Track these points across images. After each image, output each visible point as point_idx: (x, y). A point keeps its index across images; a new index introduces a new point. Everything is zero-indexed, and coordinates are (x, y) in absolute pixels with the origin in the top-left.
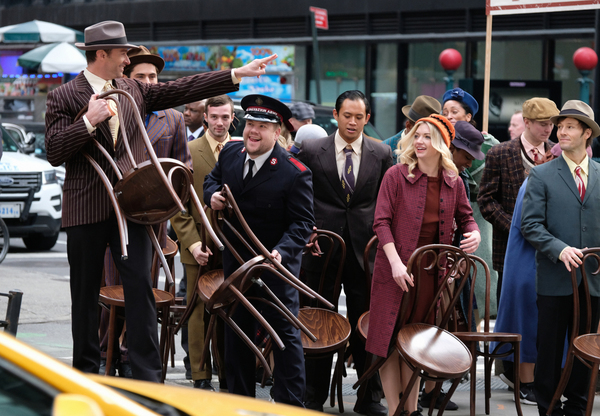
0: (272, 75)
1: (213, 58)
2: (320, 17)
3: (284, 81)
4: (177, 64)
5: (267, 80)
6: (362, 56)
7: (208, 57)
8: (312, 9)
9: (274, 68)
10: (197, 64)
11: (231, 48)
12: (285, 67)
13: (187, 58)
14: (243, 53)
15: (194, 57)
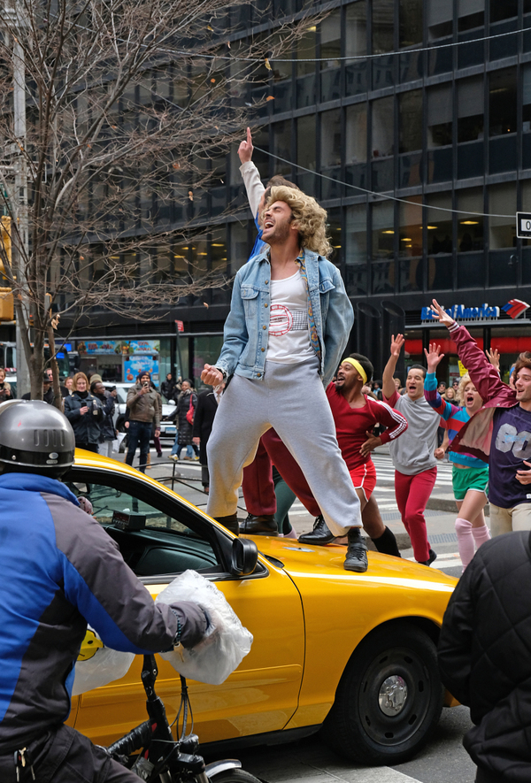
0: (149, 355)
1: (118, 347)
2: (180, 324)
3: (155, 358)
4: (96, 351)
5: (146, 358)
6: (169, 344)
7: (115, 347)
8: (176, 321)
9: (149, 352)
10: (108, 351)
11: (127, 342)
12: (155, 351)
13: (102, 348)
14: (134, 345)
15: (107, 347)
